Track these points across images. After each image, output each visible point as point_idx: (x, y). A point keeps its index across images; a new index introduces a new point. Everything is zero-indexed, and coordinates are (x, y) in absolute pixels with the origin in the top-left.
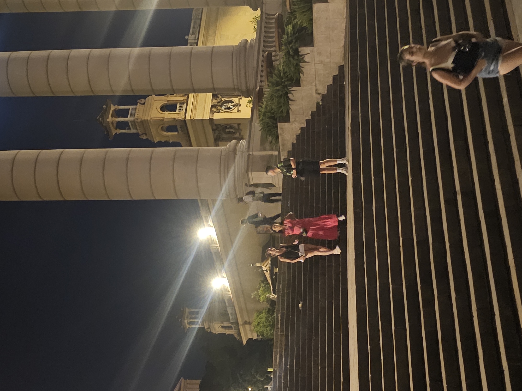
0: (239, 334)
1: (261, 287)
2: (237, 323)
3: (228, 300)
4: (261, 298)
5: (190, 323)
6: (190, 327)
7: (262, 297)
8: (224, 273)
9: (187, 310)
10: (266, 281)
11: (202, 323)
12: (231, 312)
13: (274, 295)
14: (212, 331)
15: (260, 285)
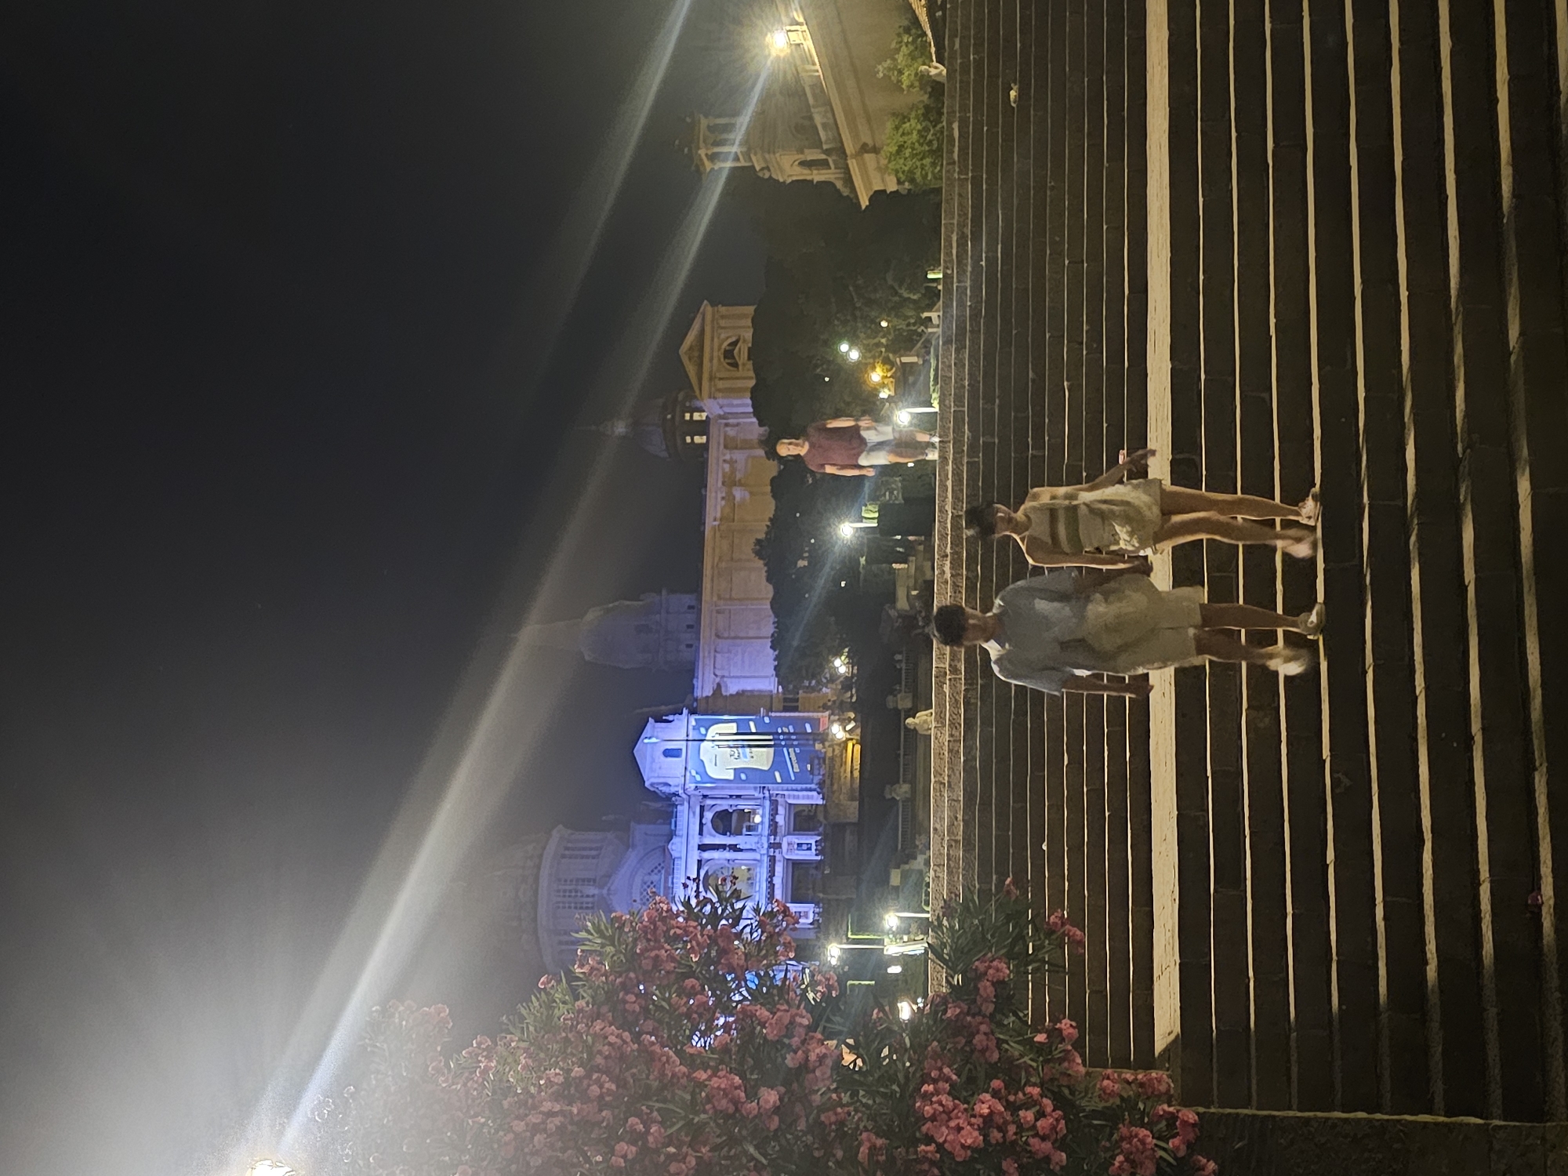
0: (849, 180)
1: (901, 47)
2: (841, 151)
3: (812, 87)
4: (904, 77)
5: (713, 158)
6: (716, 168)
7: (906, 74)
8: (796, 10)
9: (704, 122)
10: (917, 29)
11: (747, 155)
12: (825, 120)
13: (941, 67)
14: (774, 176)
15: (900, 39)
